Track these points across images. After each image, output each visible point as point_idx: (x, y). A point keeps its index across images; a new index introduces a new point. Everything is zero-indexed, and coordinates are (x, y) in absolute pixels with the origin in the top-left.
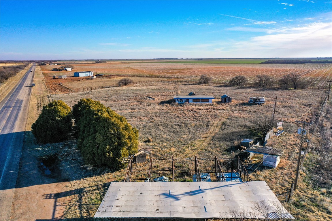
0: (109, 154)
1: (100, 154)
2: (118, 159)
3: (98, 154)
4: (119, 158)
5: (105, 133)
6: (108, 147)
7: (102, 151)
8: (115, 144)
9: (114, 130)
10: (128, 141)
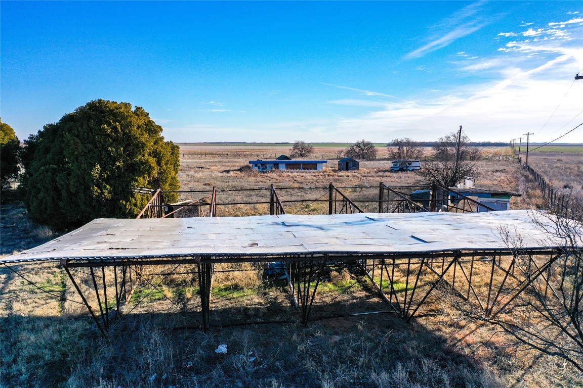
0: (99, 188)
1: (73, 190)
2: (126, 202)
3: (68, 191)
4: (127, 200)
5: (90, 134)
6: (97, 170)
7: (81, 184)
8: (118, 164)
9: (114, 129)
10: (152, 161)
